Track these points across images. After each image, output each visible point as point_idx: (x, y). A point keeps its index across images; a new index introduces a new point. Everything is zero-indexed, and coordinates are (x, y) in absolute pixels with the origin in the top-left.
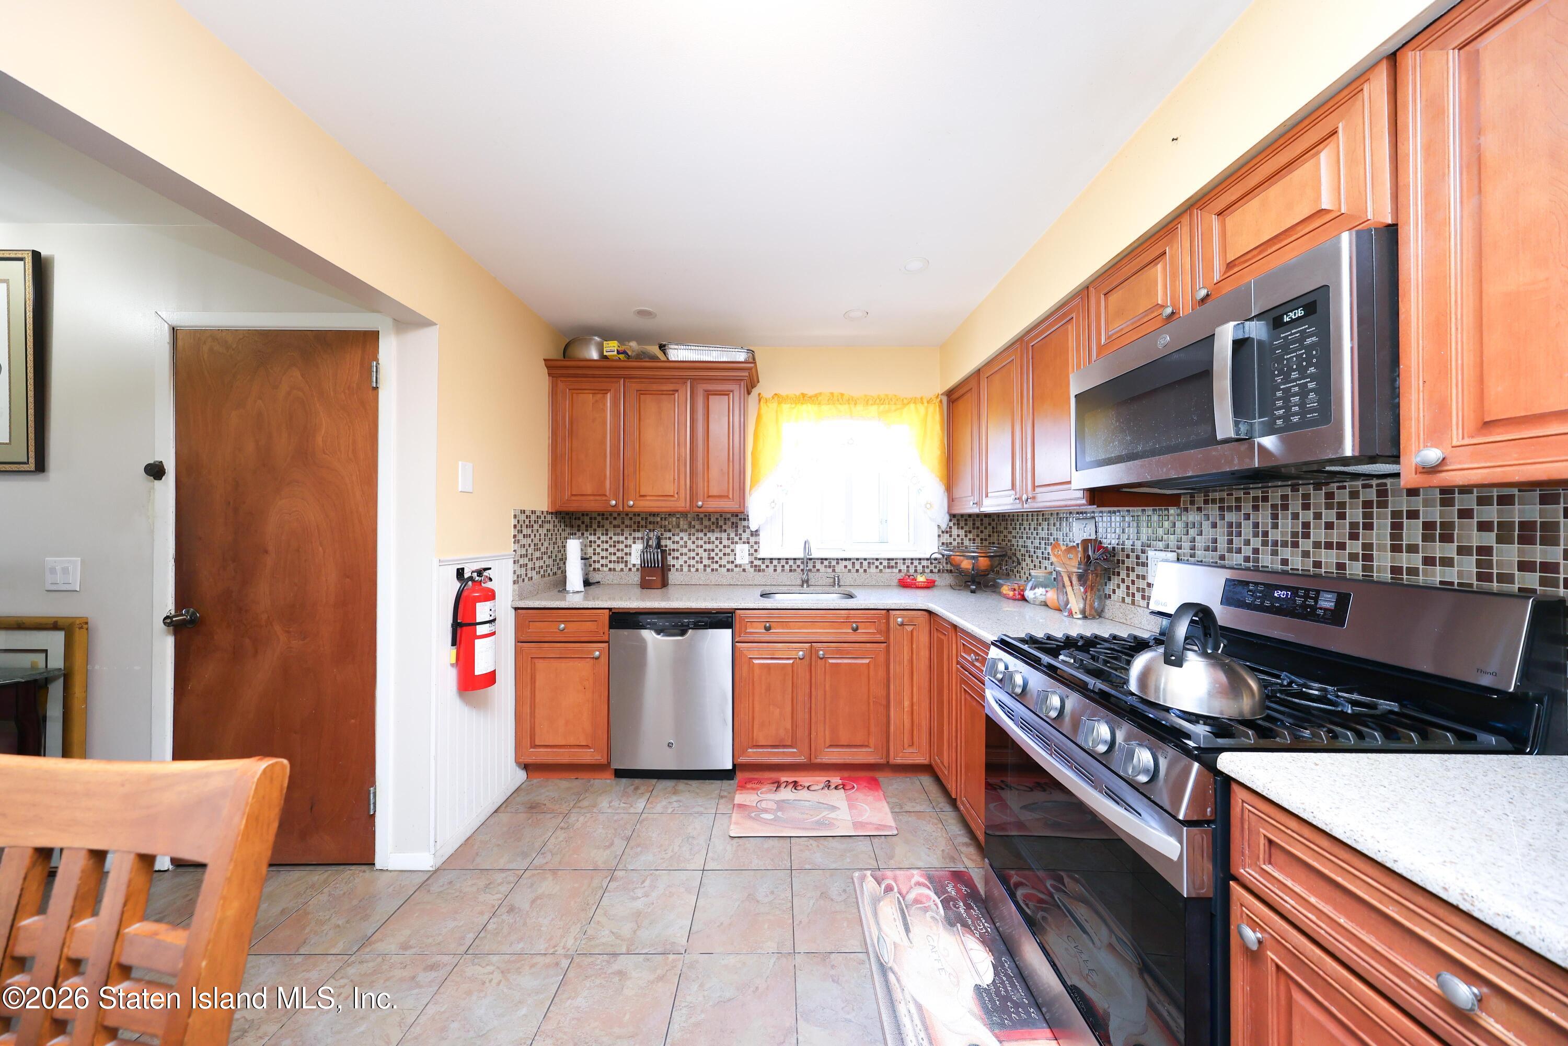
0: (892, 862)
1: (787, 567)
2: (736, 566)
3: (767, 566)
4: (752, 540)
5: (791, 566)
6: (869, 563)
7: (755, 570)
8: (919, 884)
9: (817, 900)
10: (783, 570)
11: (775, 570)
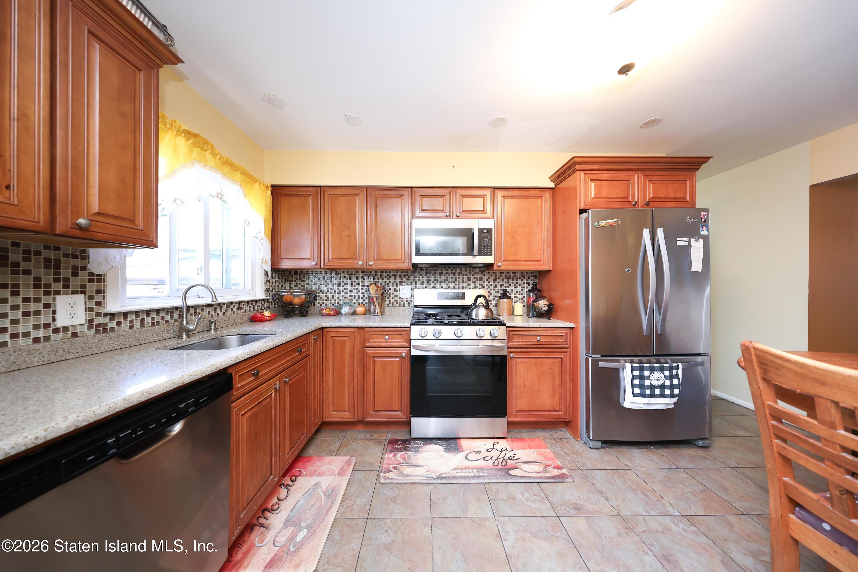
0: (375, 464)
1: (148, 321)
2: (56, 331)
3: (119, 323)
4: (91, 288)
5: (153, 319)
6: (227, 307)
7: (97, 332)
8: (394, 456)
9: (396, 503)
10: (142, 326)
11: (131, 327)
